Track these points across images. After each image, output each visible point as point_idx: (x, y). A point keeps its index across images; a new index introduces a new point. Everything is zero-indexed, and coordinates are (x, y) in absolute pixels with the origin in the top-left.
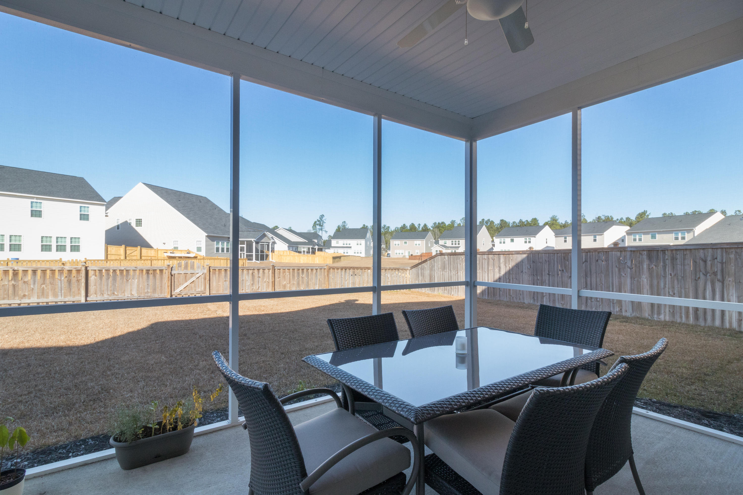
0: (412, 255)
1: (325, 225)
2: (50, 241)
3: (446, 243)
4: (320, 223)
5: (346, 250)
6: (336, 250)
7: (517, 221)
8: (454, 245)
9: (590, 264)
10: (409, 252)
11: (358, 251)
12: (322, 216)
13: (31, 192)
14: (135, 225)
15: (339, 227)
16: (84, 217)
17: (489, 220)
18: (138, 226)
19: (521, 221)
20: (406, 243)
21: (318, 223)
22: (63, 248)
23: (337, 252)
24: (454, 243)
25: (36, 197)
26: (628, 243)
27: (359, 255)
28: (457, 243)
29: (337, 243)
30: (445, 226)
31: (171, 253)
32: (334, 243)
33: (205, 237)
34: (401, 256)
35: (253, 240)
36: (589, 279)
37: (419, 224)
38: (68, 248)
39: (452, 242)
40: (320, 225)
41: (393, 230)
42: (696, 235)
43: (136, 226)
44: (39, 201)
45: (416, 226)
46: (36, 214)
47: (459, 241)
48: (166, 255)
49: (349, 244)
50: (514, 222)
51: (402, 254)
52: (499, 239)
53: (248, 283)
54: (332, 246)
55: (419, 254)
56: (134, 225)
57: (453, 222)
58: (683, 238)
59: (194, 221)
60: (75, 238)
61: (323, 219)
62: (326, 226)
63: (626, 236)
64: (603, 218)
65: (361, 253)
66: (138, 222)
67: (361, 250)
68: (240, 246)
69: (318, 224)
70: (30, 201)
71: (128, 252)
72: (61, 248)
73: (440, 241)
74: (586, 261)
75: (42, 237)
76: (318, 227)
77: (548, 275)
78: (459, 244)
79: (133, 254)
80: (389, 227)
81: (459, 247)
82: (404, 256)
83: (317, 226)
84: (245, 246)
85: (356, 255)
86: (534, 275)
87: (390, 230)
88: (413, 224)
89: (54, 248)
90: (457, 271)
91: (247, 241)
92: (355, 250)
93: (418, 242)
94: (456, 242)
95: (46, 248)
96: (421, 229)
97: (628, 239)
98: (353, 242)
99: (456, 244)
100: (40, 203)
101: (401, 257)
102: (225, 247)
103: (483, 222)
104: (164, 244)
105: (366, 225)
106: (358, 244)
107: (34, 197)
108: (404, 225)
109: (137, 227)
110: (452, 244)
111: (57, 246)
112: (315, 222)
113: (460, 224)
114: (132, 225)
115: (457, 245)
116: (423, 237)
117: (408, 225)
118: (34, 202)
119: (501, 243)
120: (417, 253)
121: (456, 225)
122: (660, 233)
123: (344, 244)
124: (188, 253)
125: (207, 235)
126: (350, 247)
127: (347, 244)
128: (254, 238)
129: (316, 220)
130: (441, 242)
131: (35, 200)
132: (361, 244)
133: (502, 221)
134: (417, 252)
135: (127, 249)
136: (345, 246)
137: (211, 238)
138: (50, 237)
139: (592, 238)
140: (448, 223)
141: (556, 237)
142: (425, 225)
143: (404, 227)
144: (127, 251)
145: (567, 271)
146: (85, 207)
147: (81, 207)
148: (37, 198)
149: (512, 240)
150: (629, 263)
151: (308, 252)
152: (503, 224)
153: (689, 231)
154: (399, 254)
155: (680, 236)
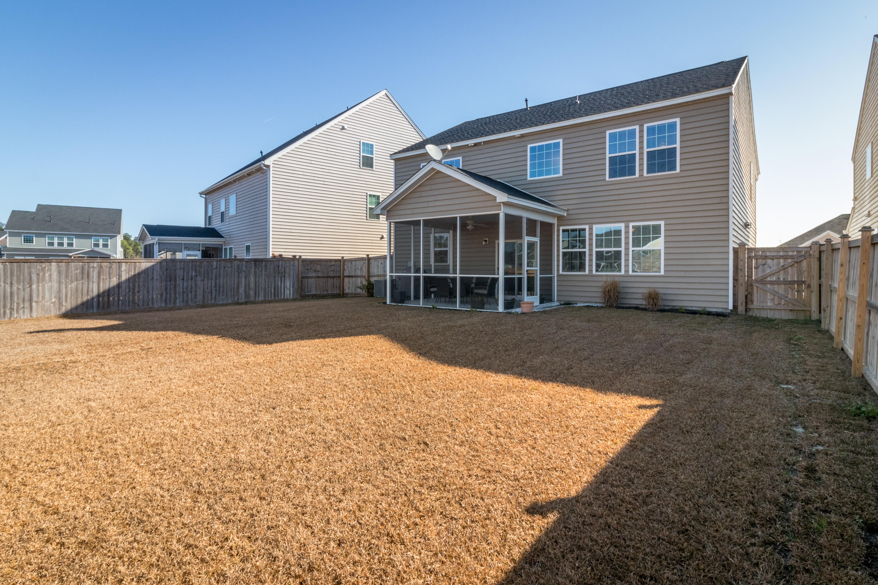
9: (220, 269)
36: (218, 281)
74: (216, 268)
77: (182, 281)
86: (166, 281)
145: (200, 276)
150: (244, 269)
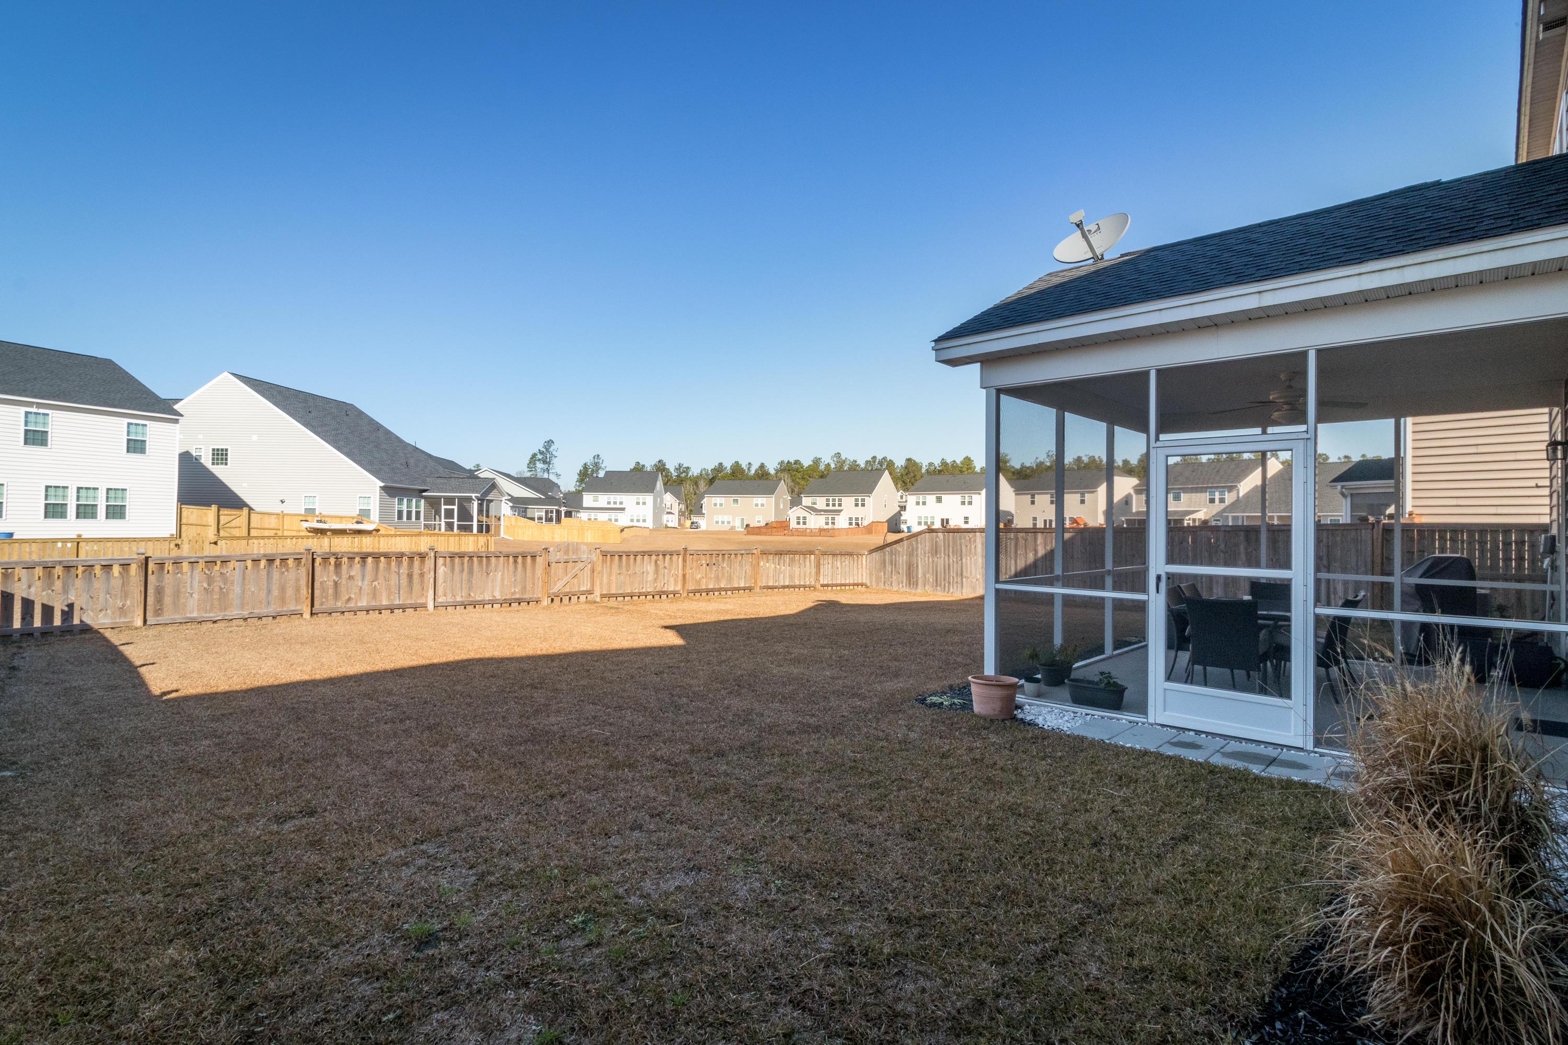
0: (747, 526)
1: (554, 461)
2: (64, 497)
3: (815, 504)
4: (544, 456)
5: (613, 515)
6: (593, 515)
7: (937, 463)
8: (831, 508)
10: (743, 520)
11: (638, 516)
12: (550, 443)
13: (25, 391)
14: (211, 461)
15: (585, 467)
16: (136, 446)
17: (884, 458)
18: (218, 464)
19: (944, 463)
20: (736, 501)
21: (540, 456)
22: (89, 510)
23: (596, 519)
24: (831, 503)
25: (37, 403)
26: (1137, 507)
27: (641, 524)
28: (837, 503)
29: (596, 500)
30: (802, 467)
31: (318, 521)
32: (588, 499)
33: (378, 489)
34: (726, 527)
35: (473, 495)
37: (750, 464)
38: (101, 511)
39: (828, 500)
40: (545, 462)
41: (695, 474)
42: (1241, 495)
43: (213, 464)
44: (41, 411)
45: (744, 466)
46: (36, 438)
47: (840, 500)
48: (305, 525)
49: (621, 503)
50: (931, 464)
51: (729, 523)
52: (914, 497)
53: (650, 577)
54: (585, 505)
55: (762, 524)
56: (207, 461)
57: (817, 461)
58: (1222, 500)
59: (349, 455)
60: (87, 488)
61: (551, 449)
62: (558, 465)
63: (1134, 496)
64: (1085, 459)
65: (644, 521)
66: (218, 454)
67: (644, 516)
68: (443, 507)
69: (539, 460)
70: (23, 409)
71: (223, 519)
72: (86, 511)
73: (804, 499)
75: (47, 487)
76: (540, 465)
78: (840, 505)
79: (233, 524)
80: (688, 468)
81: (841, 511)
82: (733, 528)
83: (538, 463)
84: (455, 508)
85: (635, 524)
87: (690, 474)
88: (737, 463)
89: (72, 511)
90: (961, 556)
91: (460, 498)
92: (632, 516)
93: (760, 500)
94: (834, 500)
95: (54, 511)
96: (753, 472)
97: (1137, 500)
98: (628, 500)
99: (834, 505)
100: (44, 414)
101: (727, 529)
102: (414, 510)
103: (874, 462)
104: (282, 502)
105: (642, 463)
106: (638, 503)
107: (33, 403)
108: (721, 464)
109: (215, 466)
110: (828, 505)
111: (78, 506)
112: (534, 455)
113: (829, 465)
114: (202, 461)
115: (837, 508)
116: (770, 491)
117: (728, 465)
118: (31, 413)
119: (918, 503)
120: (759, 522)
121: (822, 467)
122: (1186, 490)
123: (609, 503)
124: (358, 522)
125: (382, 484)
126: (623, 509)
127: (615, 503)
128: (477, 492)
129: (536, 451)
130: (806, 501)
131: (34, 410)
132: (644, 503)
133: (909, 460)
134: (758, 520)
135: (221, 513)
136: (612, 506)
137: (390, 491)
138: (64, 487)
139: (1078, 497)
140: (807, 462)
141: (1016, 494)
142: (762, 466)
143: (720, 468)
144: (222, 517)
146: (137, 425)
147: (129, 424)
148: (39, 405)
149: (939, 500)
151: (549, 520)
152: (911, 466)
153: (1231, 489)
154: (723, 522)
155: (1217, 496)
